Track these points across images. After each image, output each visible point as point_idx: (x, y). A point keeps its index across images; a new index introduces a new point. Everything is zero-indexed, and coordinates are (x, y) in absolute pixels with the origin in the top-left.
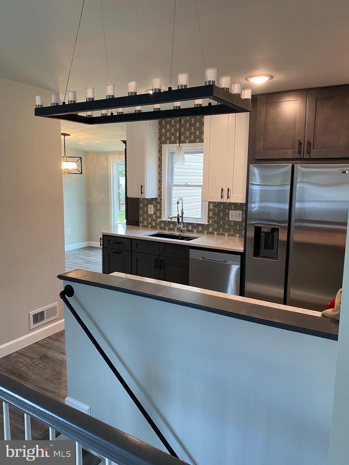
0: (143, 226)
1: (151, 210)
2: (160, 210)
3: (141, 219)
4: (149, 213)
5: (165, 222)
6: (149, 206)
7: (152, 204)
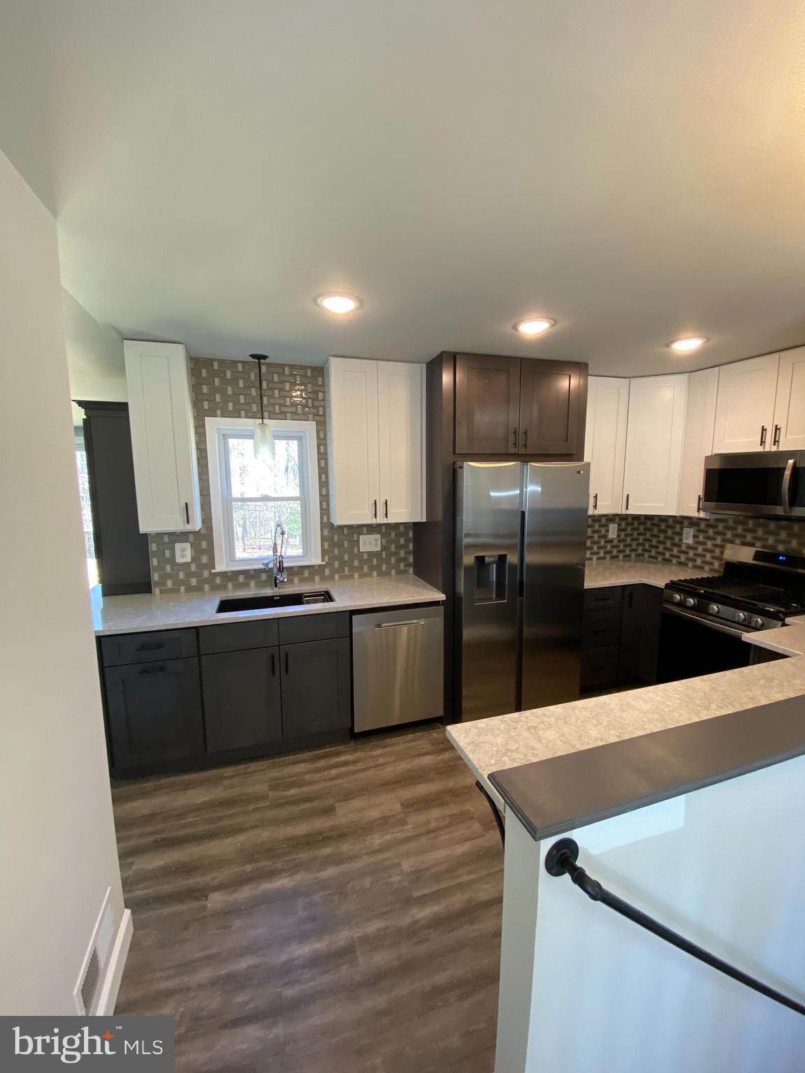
0: (161, 592)
1: (184, 553)
2: (210, 552)
4: (179, 560)
6: (178, 546)
7: (187, 541)
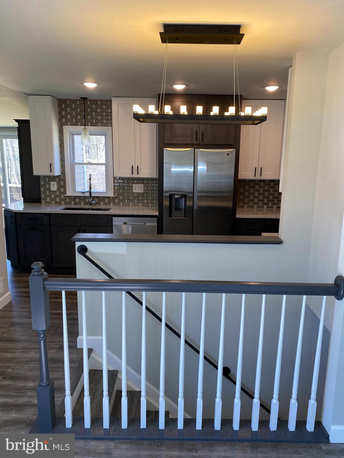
0: (45, 203)
1: (54, 186)
2: (64, 186)
3: (43, 196)
4: (52, 189)
5: (70, 197)
6: (52, 183)
7: (55, 181)
